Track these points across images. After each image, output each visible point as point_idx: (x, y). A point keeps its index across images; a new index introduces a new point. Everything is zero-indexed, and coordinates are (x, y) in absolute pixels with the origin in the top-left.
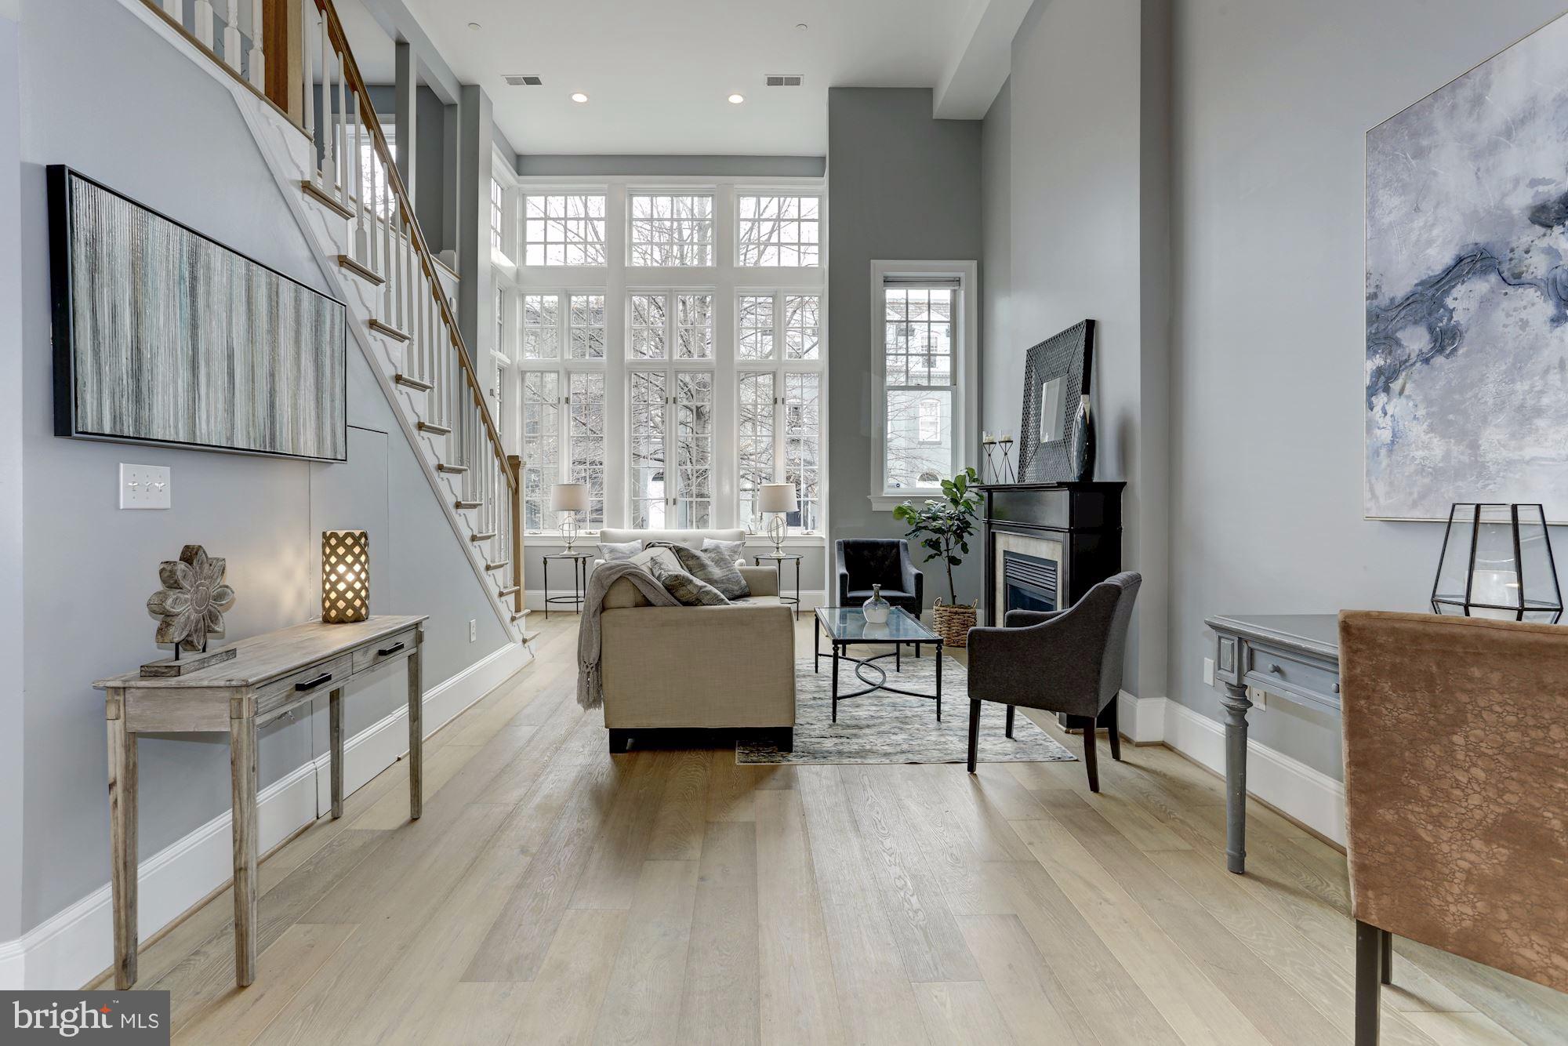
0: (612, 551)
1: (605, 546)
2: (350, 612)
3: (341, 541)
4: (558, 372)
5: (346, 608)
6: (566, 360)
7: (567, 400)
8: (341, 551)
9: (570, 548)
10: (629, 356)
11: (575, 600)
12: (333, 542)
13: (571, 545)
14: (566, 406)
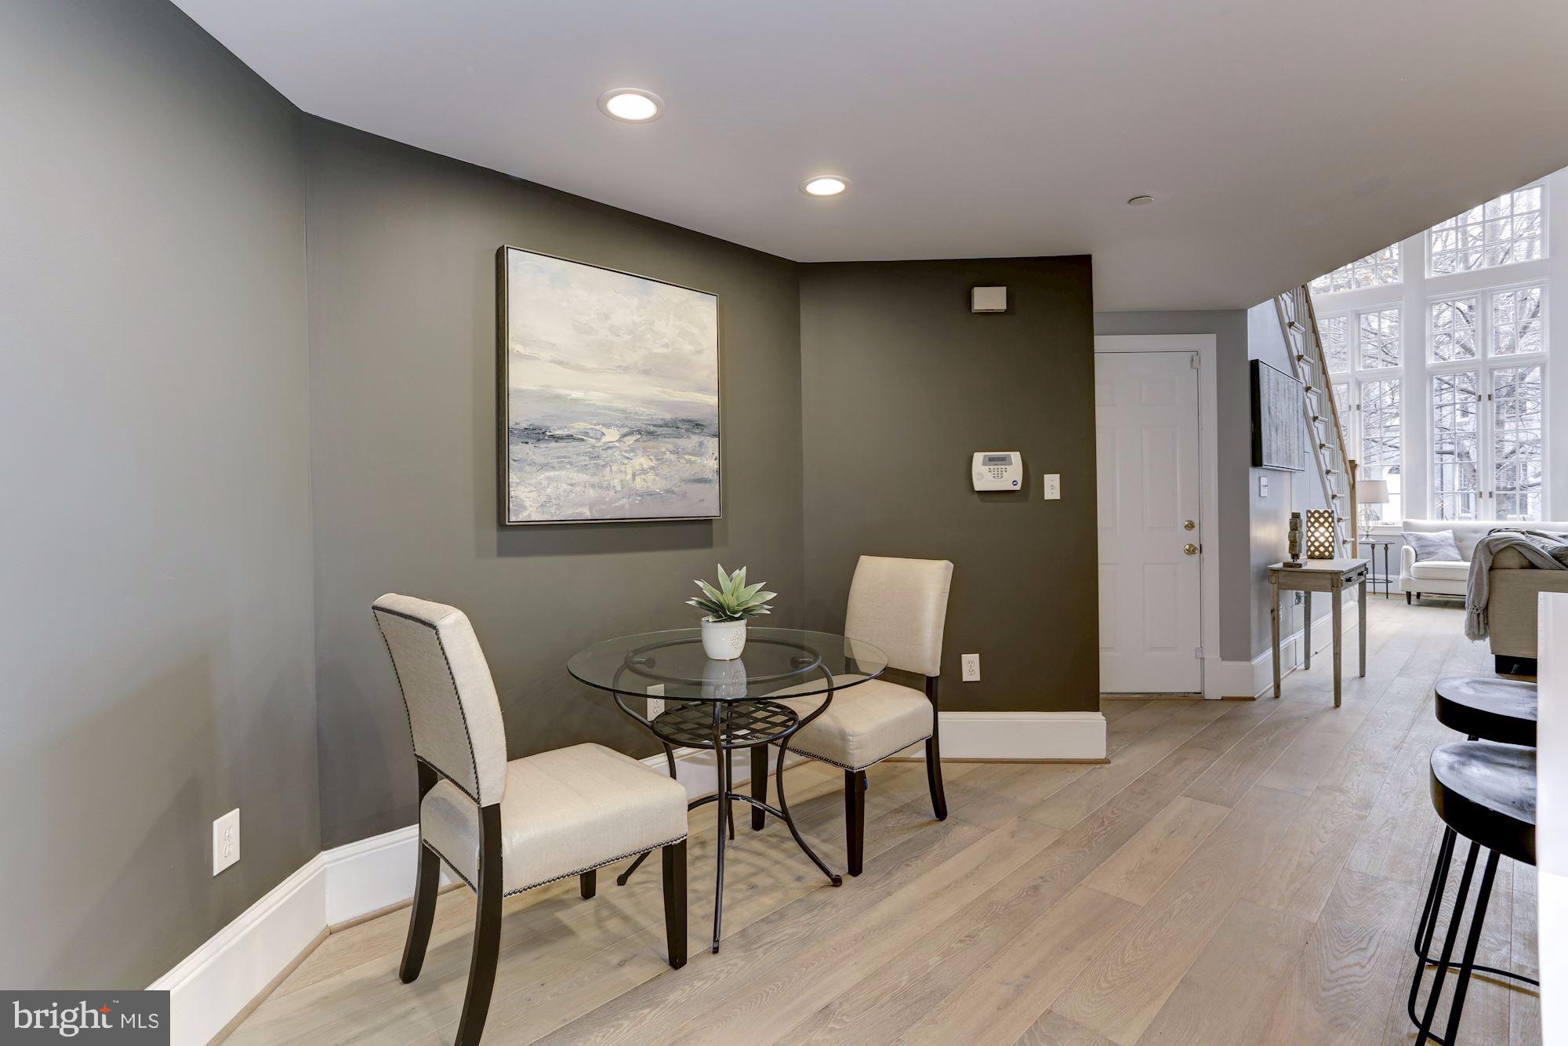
0: (1419, 539)
1: (1411, 534)
2: (1327, 554)
3: (1321, 515)
4: (1348, 383)
5: (1325, 551)
6: (1357, 372)
7: (1358, 407)
8: (1322, 520)
9: (1368, 536)
10: (1431, 361)
11: (1372, 581)
12: (1317, 515)
13: (1369, 533)
14: (1357, 412)
